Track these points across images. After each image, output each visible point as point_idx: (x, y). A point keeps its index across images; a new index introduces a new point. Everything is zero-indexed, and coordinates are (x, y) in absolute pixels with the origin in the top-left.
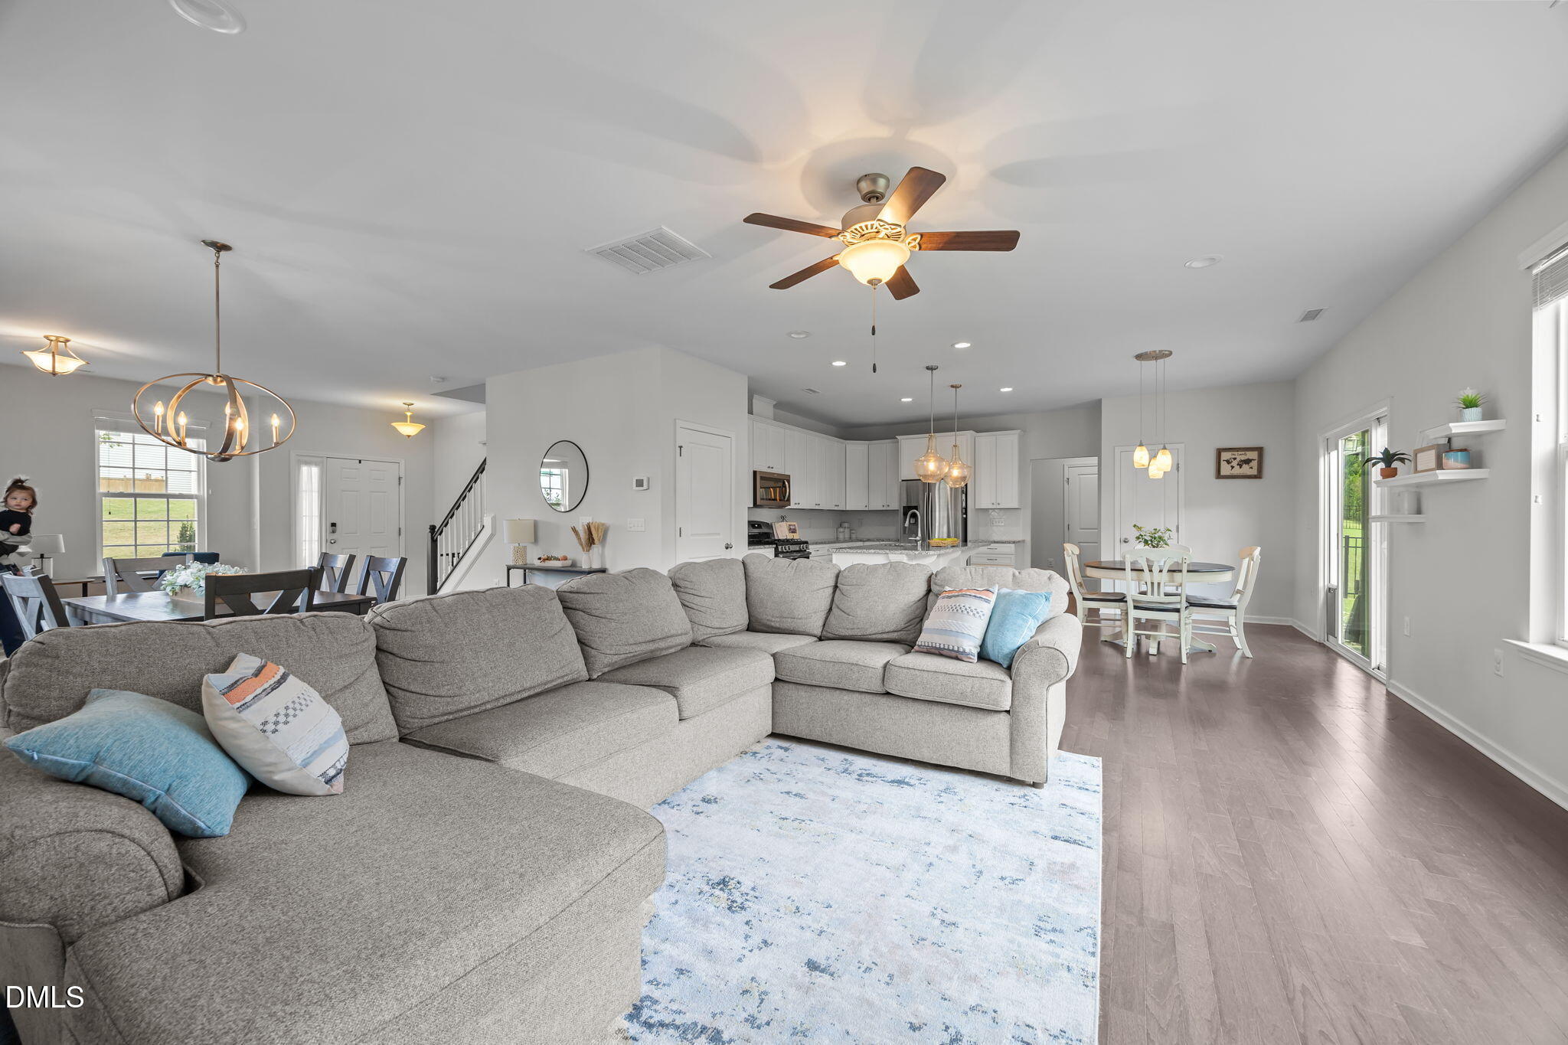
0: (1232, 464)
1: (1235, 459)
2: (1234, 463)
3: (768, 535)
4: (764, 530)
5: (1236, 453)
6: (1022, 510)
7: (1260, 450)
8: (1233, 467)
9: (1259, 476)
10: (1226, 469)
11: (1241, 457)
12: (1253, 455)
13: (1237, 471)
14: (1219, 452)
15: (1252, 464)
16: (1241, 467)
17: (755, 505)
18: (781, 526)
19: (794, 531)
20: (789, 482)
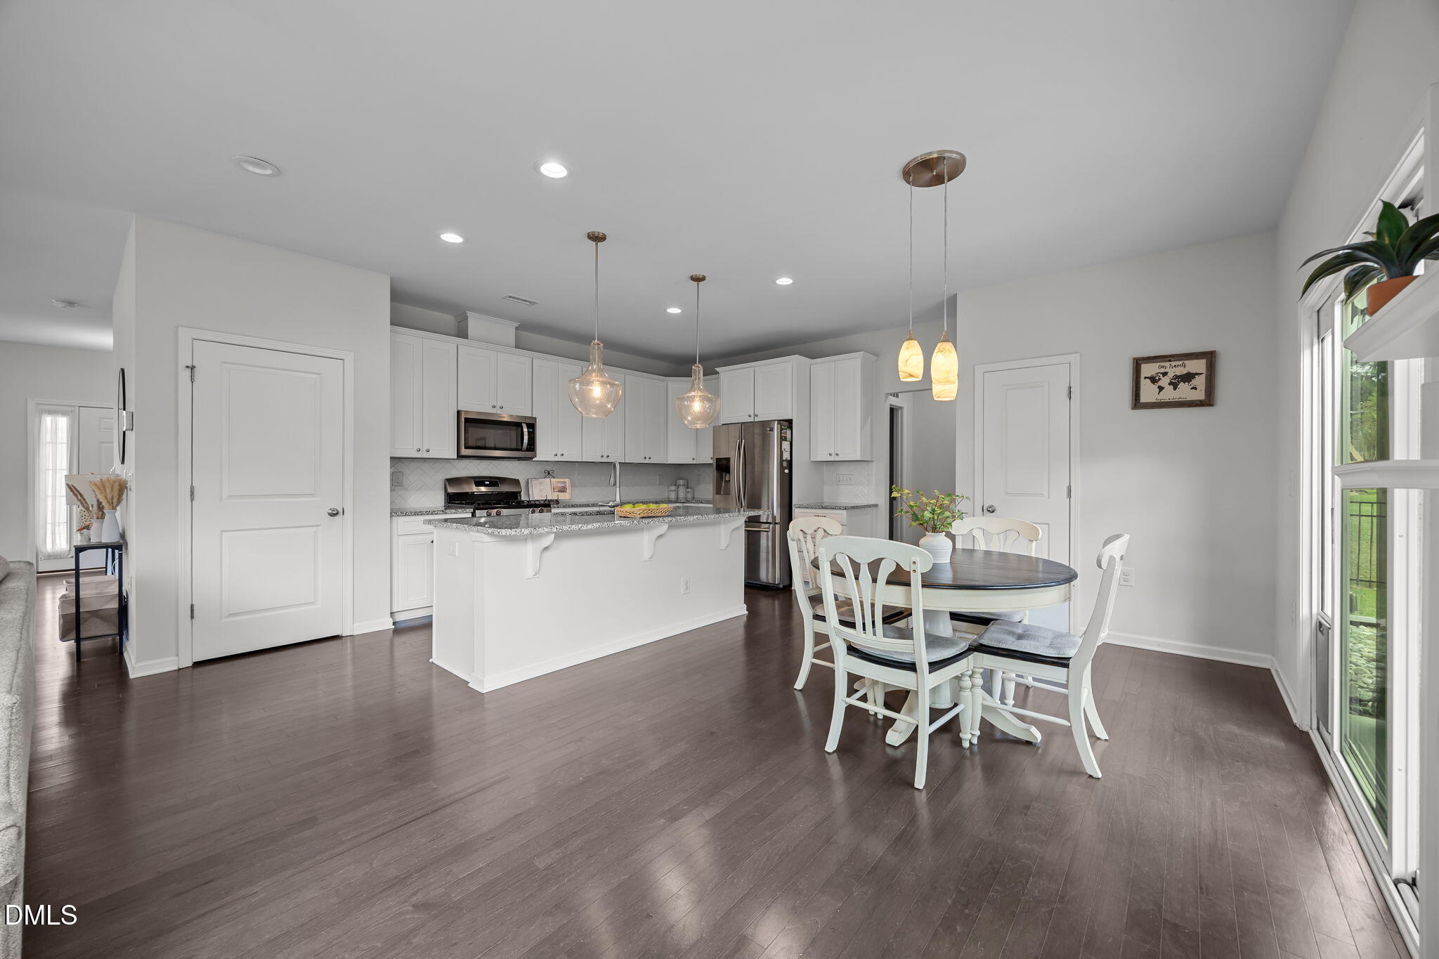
0: (1160, 383)
1: (1165, 374)
2: (1164, 382)
3: (515, 495)
4: (503, 488)
5: (1167, 364)
7: (1210, 357)
8: (1161, 388)
9: (1208, 401)
10: (1149, 393)
11: (1175, 370)
12: (1199, 366)
13: (1169, 394)
14: (1138, 363)
15: (1194, 382)
16: (1175, 386)
17: (460, 457)
18: (541, 483)
19: (563, 490)
20: (532, 426)
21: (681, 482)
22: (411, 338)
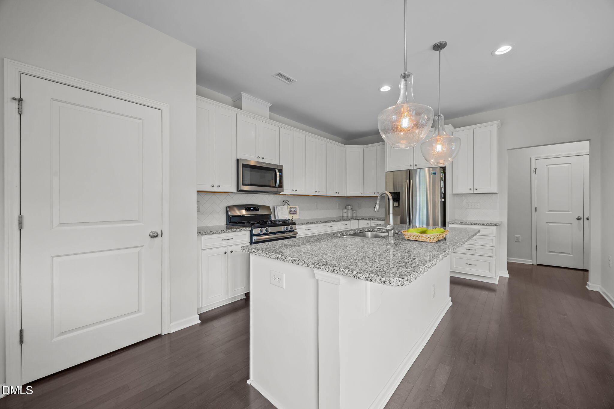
3: (268, 217)
4: (261, 212)
6: (498, 195)
17: (239, 191)
18: (282, 209)
19: (294, 213)
20: (281, 171)
21: (349, 207)
22: (208, 104)
